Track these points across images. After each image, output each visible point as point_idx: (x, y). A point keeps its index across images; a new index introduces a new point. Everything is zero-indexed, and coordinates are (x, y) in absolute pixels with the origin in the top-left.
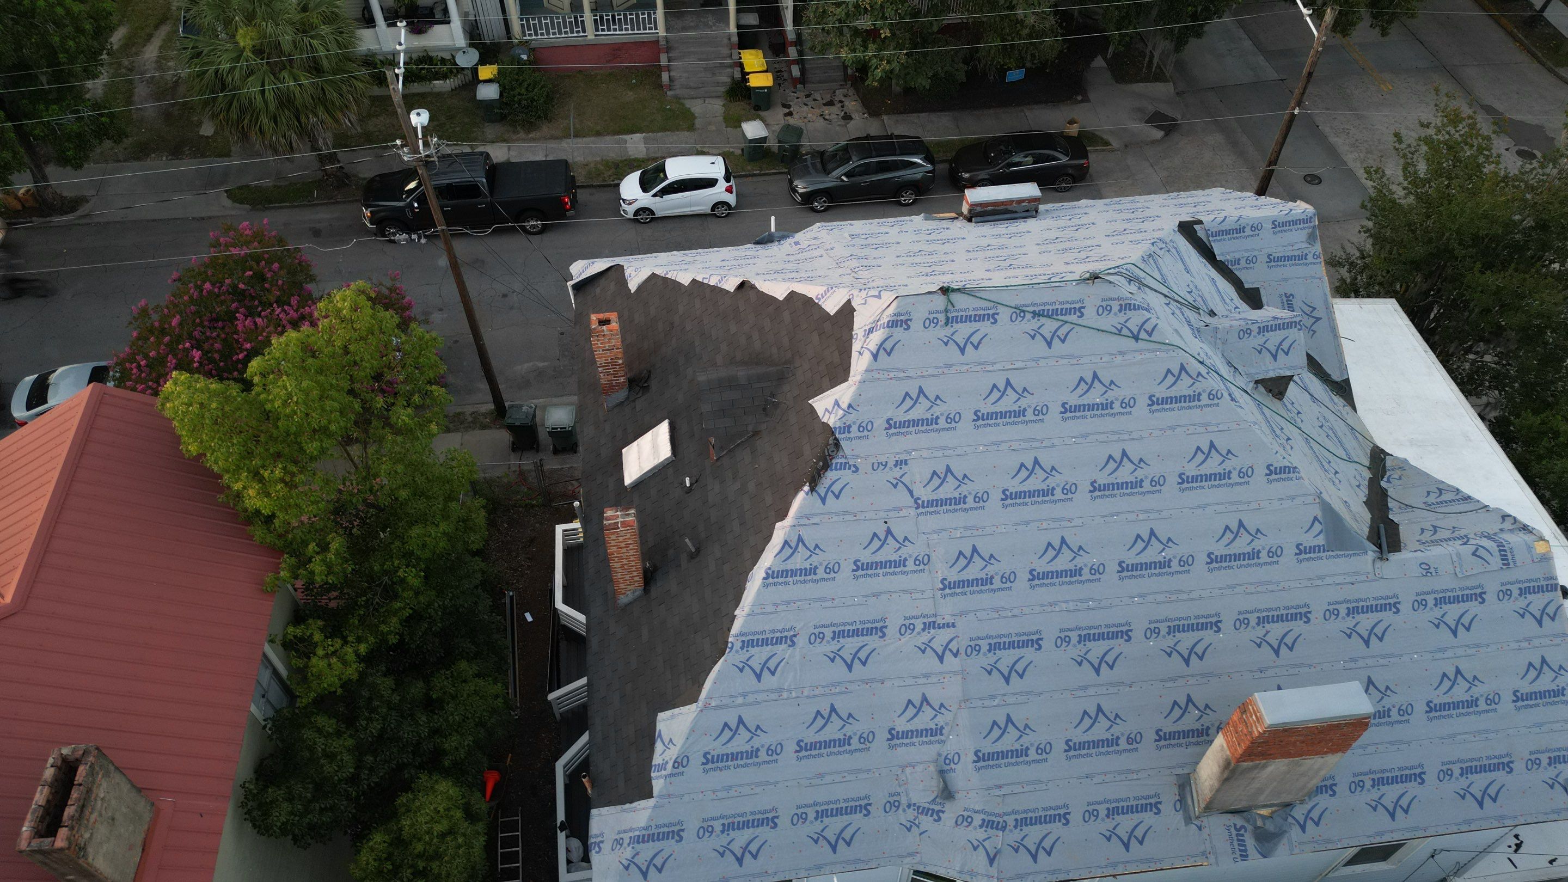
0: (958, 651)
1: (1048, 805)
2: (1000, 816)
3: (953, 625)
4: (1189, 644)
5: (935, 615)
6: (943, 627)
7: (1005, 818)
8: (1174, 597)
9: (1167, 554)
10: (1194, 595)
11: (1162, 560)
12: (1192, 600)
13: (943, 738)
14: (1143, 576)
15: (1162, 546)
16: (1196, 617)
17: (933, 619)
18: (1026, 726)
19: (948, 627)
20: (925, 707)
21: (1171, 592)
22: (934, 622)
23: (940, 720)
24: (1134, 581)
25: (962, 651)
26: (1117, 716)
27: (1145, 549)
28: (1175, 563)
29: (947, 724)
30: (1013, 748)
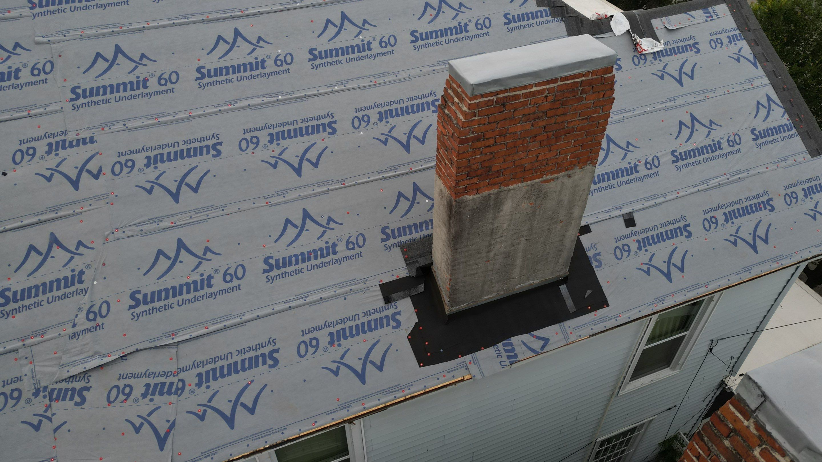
0: (100, 170)
1: (245, 345)
2: (174, 374)
3: (92, 140)
4: (407, 129)
5: (65, 133)
6: (78, 145)
7: (182, 376)
8: (380, 81)
9: (365, 36)
10: (402, 75)
11: (360, 43)
12: (402, 81)
13: (82, 286)
14: (341, 62)
15: (358, 30)
16: (409, 99)
17: (63, 137)
18: (207, 249)
19: (85, 143)
20: (56, 251)
21: (375, 76)
22: (64, 141)
23: (78, 263)
24: (329, 68)
25: (107, 170)
26: (330, 219)
27: (338, 33)
28: (375, 45)
29: (88, 267)
30: (190, 281)
